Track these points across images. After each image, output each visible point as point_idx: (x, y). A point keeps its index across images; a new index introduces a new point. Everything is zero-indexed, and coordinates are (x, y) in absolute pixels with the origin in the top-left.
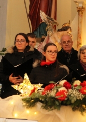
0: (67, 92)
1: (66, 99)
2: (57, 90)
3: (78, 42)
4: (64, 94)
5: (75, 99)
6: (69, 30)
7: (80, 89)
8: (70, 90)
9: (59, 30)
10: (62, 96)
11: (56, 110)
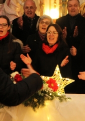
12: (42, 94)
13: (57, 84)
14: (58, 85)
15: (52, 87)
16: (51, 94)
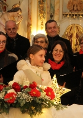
0: (15, 95)
1: (15, 102)
2: (6, 92)
3: (28, 23)
4: (13, 97)
5: (24, 102)
6: (19, 11)
7: (29, 91)
8: (19, 93)
9: (9, 12)
10: (11, 98)
11: (5, 113)
12: (40, 102)
13: (53, 93)
14: (55, 94)
15: (49, 96)
16: (47, 102)
